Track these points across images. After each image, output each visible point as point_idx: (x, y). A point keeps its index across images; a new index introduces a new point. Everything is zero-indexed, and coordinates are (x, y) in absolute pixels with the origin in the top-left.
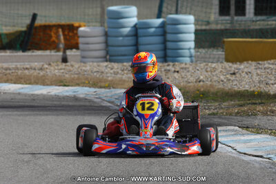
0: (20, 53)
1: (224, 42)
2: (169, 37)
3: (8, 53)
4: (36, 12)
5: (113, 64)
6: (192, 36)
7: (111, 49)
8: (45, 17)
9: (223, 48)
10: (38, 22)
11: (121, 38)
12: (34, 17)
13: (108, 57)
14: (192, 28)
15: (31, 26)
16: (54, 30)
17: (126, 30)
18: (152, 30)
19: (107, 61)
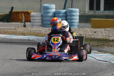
0: (6, 23)
1: (91, 20)
2: (68, 17)
3: (1, 23)
4: (13, 6)
5: (45, 28)
6: (78, 17)
7: (44, 22)
8: (17, 8)
9: (90, 23)
10: (14, 10)
11: (48, 18)
12: (12, 8)
13: (43, 25)
14: (78, 14)
15: (11, 12)
16: (20, 14)
17: (51, 14)
18: (61, 14)
19: (42, 27)
